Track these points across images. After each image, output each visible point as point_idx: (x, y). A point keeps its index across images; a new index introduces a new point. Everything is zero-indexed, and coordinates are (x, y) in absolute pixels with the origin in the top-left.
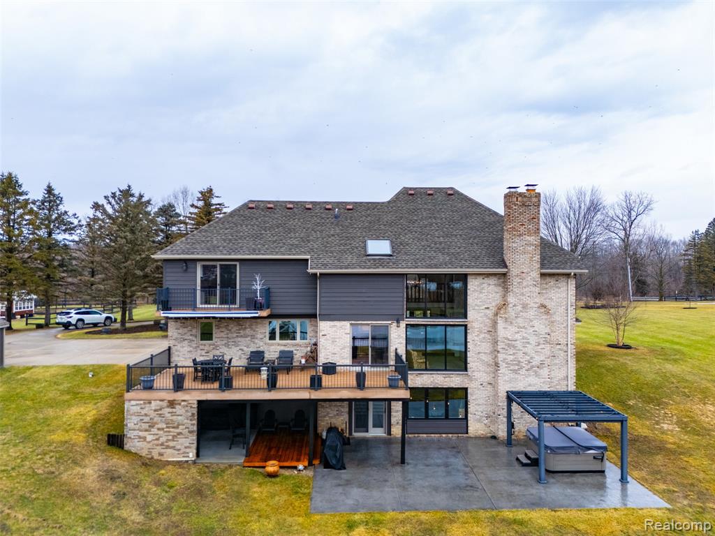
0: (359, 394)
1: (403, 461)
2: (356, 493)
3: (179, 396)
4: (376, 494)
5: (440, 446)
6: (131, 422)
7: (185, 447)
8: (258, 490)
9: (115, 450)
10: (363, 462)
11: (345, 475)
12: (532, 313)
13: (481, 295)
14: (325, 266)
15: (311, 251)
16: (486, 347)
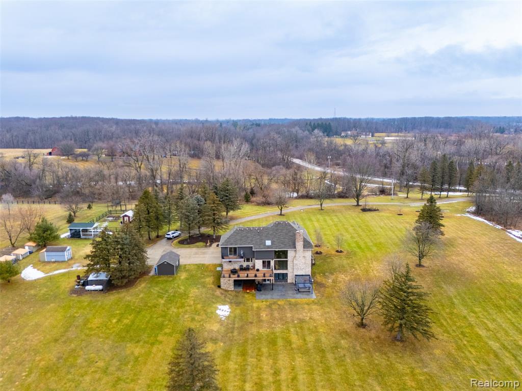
0: (264, 278)
1: (273, 289)
2: (264, 296)
3: (230, 279)
4: (267, 296)
5: (281, 285)
6: (222, 283)
7: (232, 288)
8: (246, 296)
9: (219, 288)
10: (265, 289)
11: (261, 292)
12: (301, 258)
13: (291, 254)
14: (256, 249)
15: (253, 244)
16: (292, 265)
